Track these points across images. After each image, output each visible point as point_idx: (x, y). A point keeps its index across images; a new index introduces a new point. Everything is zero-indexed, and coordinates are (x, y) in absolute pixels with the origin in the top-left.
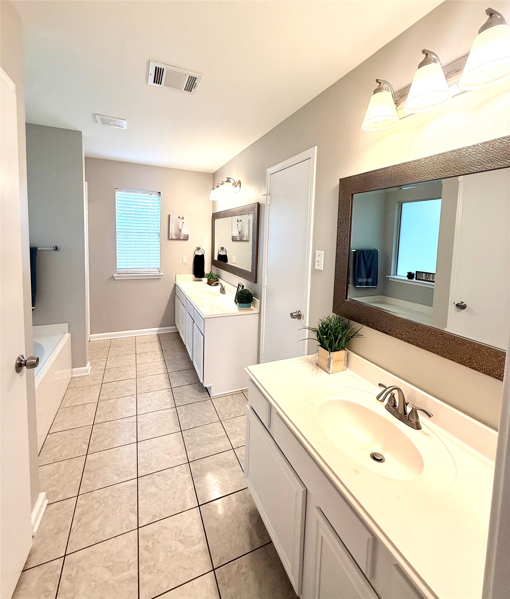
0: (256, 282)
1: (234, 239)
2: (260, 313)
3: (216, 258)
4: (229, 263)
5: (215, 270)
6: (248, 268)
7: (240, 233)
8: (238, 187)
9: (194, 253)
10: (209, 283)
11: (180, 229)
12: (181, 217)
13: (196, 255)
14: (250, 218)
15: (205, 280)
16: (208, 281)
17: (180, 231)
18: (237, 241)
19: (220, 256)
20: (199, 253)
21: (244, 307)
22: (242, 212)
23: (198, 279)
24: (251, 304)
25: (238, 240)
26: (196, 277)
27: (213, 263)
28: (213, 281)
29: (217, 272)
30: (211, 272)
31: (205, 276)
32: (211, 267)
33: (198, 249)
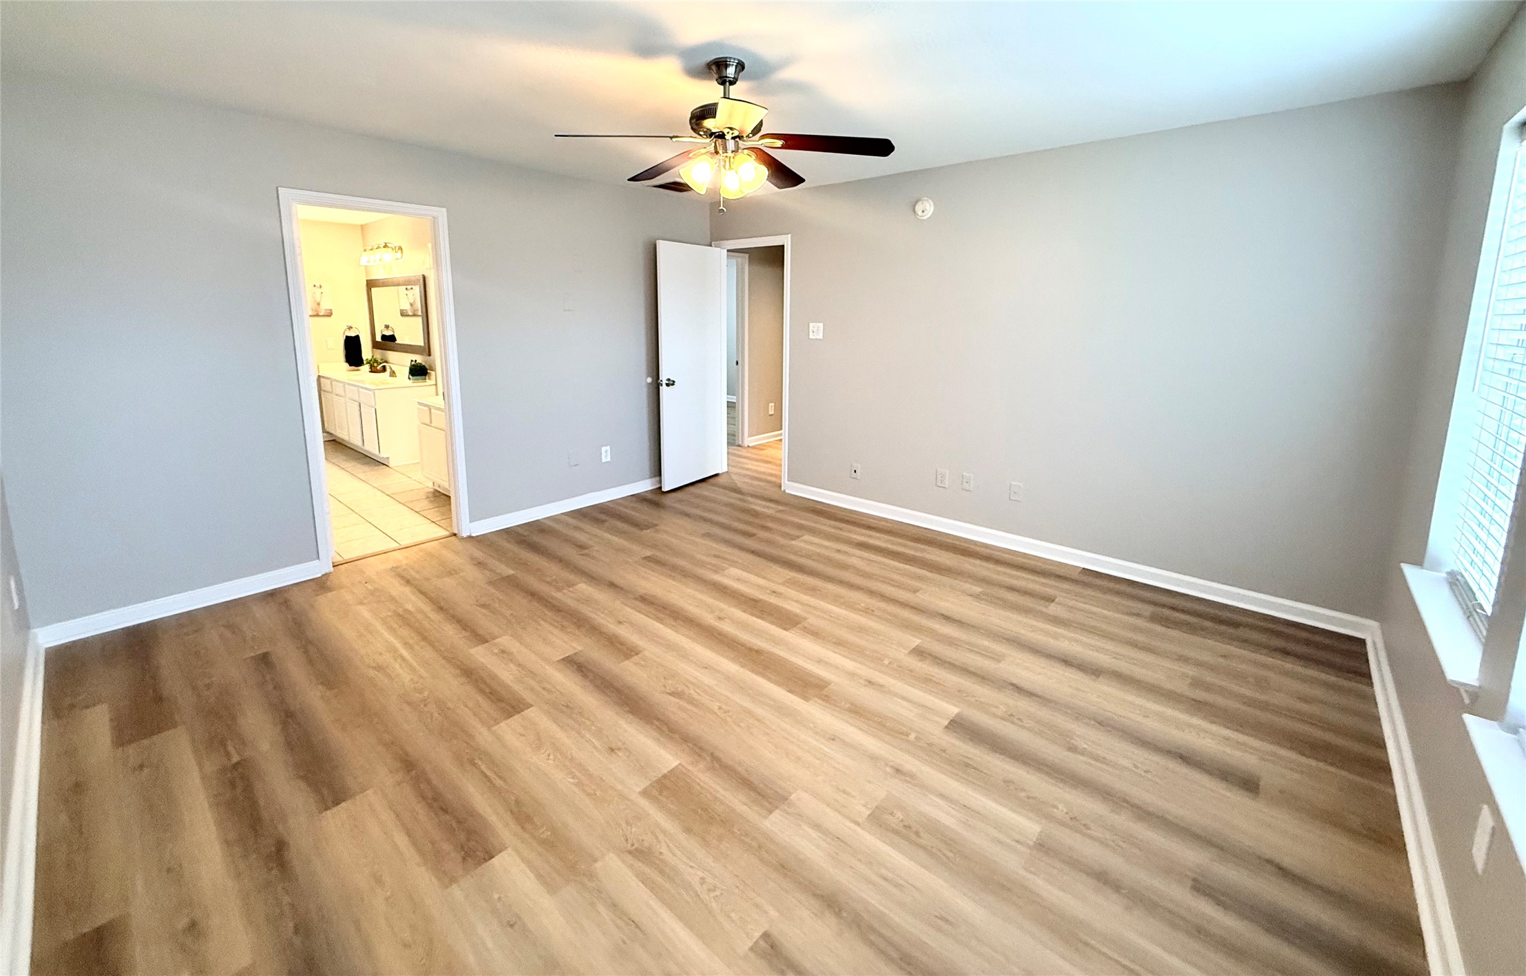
0: (429, 355)
1: (403, 314)
2: (436, 385)
3: (379, 339)
4: (399, 341)
5: (378, 354)
6: (420, 342)
7: (411, 305)
8: (399, 251)
9: (344, 333)
10: (373, 370)
11: (318, 301)
12: (318, 285)
13: (347, 337)
14: (417, 290)
15: (365, 368)
16: (371, 368)
17: (319, 304)
18: (409, 316)
19: (384, 337)
20: (353, 334)
21: (418, 380)
22: (407, 283)
23: (353, 368)
24: (427, 378)
25: (411, 314)
26: (350, 365)
27: (376, 345)
28: (378, 367)
29: (383, 355)
30: (373, 356)
31: (365, 362)
32: (373, 351)
33: (350, 328)
